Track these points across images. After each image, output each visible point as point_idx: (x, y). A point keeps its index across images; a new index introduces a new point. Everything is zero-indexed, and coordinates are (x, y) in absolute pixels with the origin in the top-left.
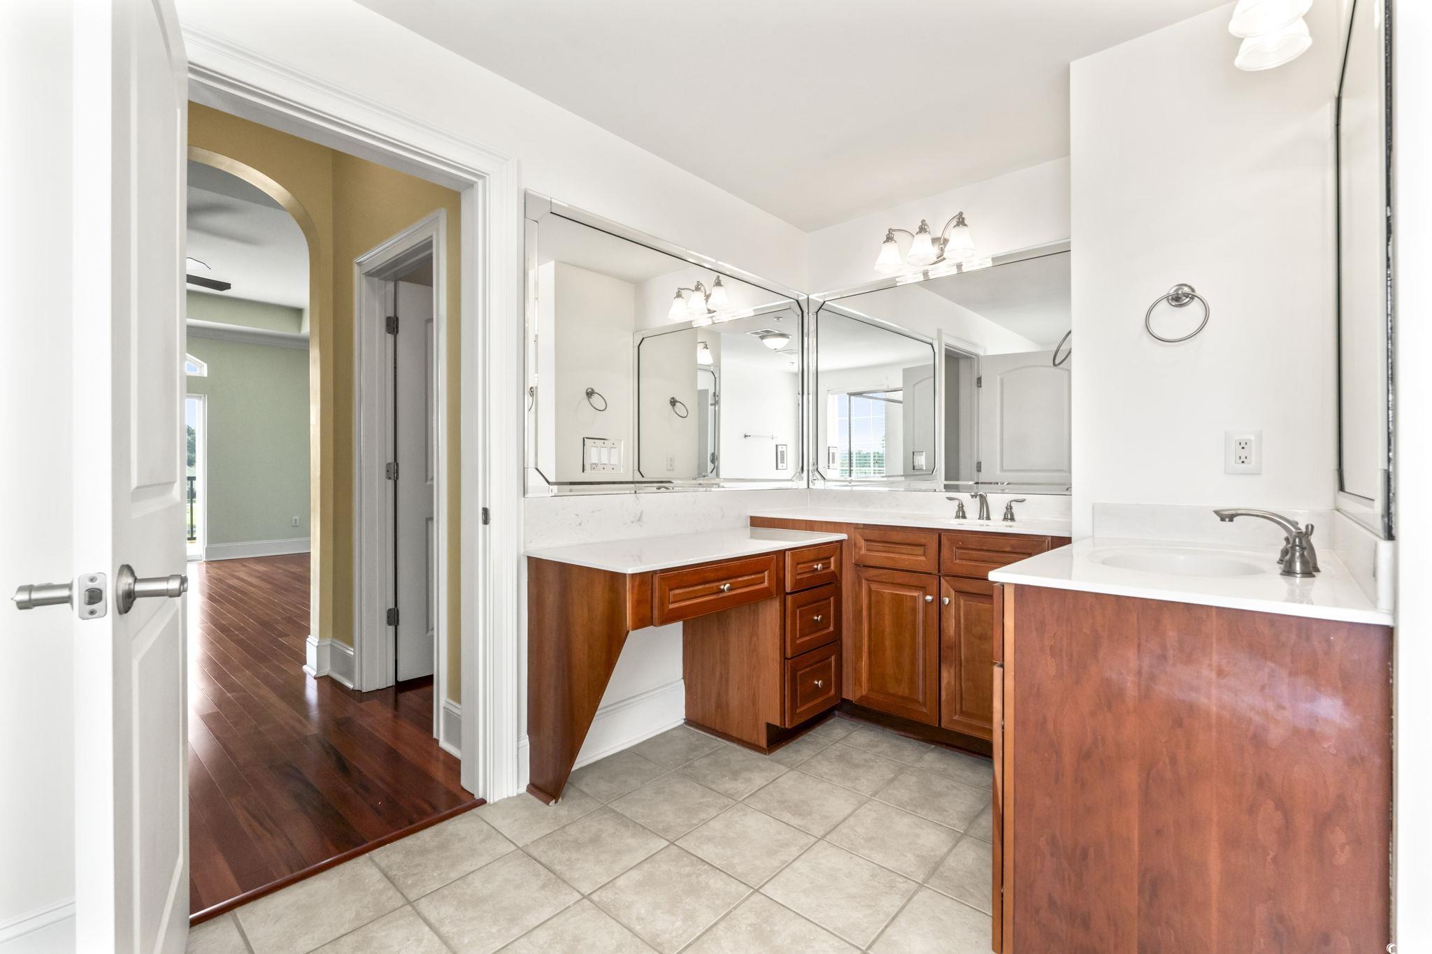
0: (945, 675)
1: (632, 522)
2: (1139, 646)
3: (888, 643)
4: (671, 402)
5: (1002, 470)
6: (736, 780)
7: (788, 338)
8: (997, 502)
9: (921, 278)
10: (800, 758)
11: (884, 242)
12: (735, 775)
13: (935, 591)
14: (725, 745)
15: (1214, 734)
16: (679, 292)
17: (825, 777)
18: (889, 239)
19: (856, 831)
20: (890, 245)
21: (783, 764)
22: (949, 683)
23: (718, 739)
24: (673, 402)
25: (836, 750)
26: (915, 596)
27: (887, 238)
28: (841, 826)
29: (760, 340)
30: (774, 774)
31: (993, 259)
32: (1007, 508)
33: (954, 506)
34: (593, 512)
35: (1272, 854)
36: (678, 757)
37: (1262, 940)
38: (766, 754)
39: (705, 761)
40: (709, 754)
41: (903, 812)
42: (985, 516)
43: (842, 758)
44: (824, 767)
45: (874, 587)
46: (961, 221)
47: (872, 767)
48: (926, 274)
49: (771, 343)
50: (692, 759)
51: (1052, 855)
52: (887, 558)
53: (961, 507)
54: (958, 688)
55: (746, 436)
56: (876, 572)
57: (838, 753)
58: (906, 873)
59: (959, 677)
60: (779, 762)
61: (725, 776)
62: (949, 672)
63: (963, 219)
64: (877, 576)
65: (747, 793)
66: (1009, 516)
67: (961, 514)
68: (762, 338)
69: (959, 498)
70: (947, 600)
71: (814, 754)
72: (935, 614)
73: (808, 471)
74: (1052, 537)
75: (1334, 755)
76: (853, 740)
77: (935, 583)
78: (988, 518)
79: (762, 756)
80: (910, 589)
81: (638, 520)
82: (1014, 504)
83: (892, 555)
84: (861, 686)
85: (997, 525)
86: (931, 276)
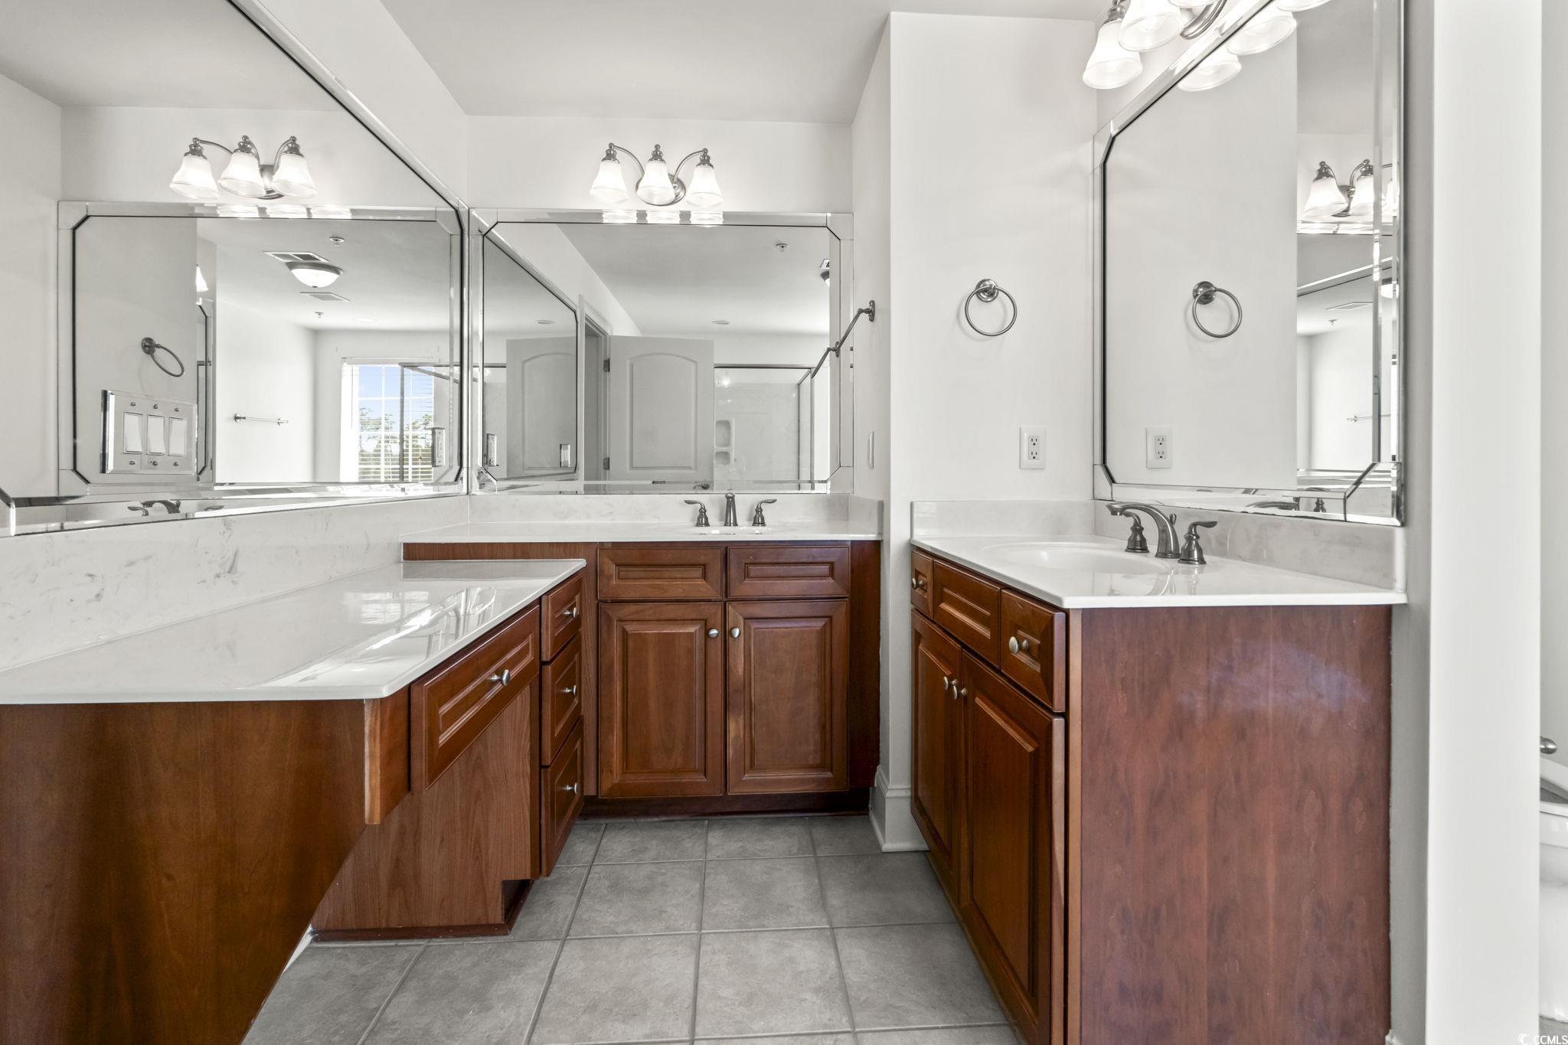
0: (732, 727)
1: (218, 576)
2: (1208, 659)
3: (653, 704)
4: (144, 347)
5: (632, 467)
6: (488, 1008)
7: (338, 273)
8: (744, 504)
9: (634, 220)
10: (561, 916)
11: (604, 159)
12: (480, 999)
13: (720, 622)
14: (421, 949)
15: (1271, 738)
16: (196, 145)
17: (618, 930)
18: (610, 156)
19: (725, 998)
20: (610, 164)
21: (541, 939)
22: (737, 737)
23: (402, 943)
24: (149, 346)
25: (599, 879)
26: (692, 633)
27: (608, 155)
28: (700, 1001)
29: (287, 269)
30: (546, 964)
31: (726, 215)
32: (757, 511)
33: (692, 511)
34: (131, 564)
35: (1313, 843)
36: (343, 1018)
37: (1307, 932)
38: (507, 934)
39: (407, 998)
40: (403, 982)
41: (751, 934)
42: (732, 522)
43: (617, 887)
44: (604, 914)
45: (631, 628)
46: (705, 161)
47: (664, 884)
48: (642, 215)
49: (307, 276)
50: (377, 1009)
51: (1123, 932)
52: (651, 586)
53: (703, 512)
54: (748, 739)
55: (236, 418)
56: (632, 608)
57: (607, 883)
58: (825, 1026)
59: (749, 726)
60: (535, 937)
61: (462, 1013)
62: (737, 721)
63: (709, 157)
64: (637, 612)
65: (526, 1024)
66: (758, 519)
67: (702, 520)
68: (292, 266)
69: (702, 501)
70: (737, 632)
71: (575, 899)
72: (719, 654)
73: (468, 468)
74: (852, 541)
75: (1356, 731)
76: (610, 853)
77: (720, 611)
78: (735, 524)
79: (501, 939)
80: (683, 624)
81: (229, 572)
82: (763, 506)
83: (658, 582)
84: (611, 772)
85: (744, 532)
86: (650, 219)
